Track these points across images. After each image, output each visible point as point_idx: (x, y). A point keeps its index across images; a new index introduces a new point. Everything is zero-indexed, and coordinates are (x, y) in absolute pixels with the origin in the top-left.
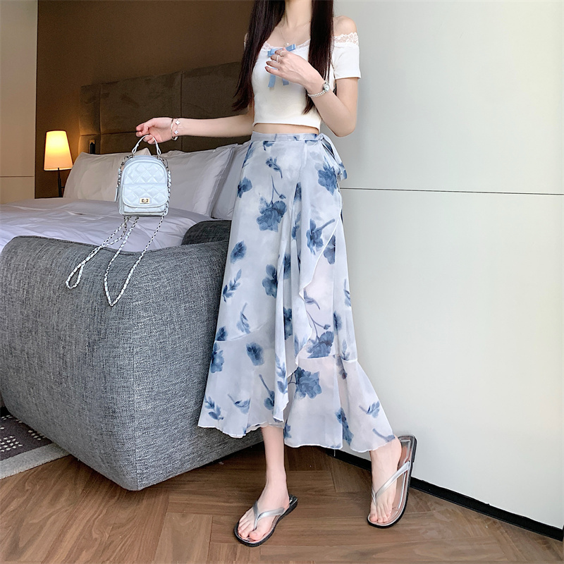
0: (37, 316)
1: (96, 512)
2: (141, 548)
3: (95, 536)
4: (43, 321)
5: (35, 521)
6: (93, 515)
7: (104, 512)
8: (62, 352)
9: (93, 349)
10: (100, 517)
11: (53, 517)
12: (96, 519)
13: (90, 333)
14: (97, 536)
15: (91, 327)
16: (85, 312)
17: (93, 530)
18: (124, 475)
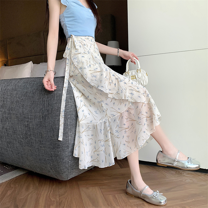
2: (76, 202)
3: (53, 200)
6: (48, 192)
7: (52, 191)
10: (52, 192)
11: (30, 195)
17: (51, 198)
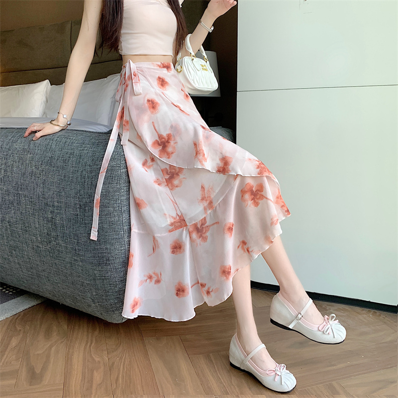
0: (19, 189)
1: (87, 341)
4: (26, 193)
5: (40, 352)
6: (87, 344)
7: (94, 341)
8: (50, 216)
9: (85, 210)
10: (93, 344)
12: (90, 346)
13: (81, 197)
14: (98, 359)
15: (82, 192)
16: (75, 180)
17: (93, 355)
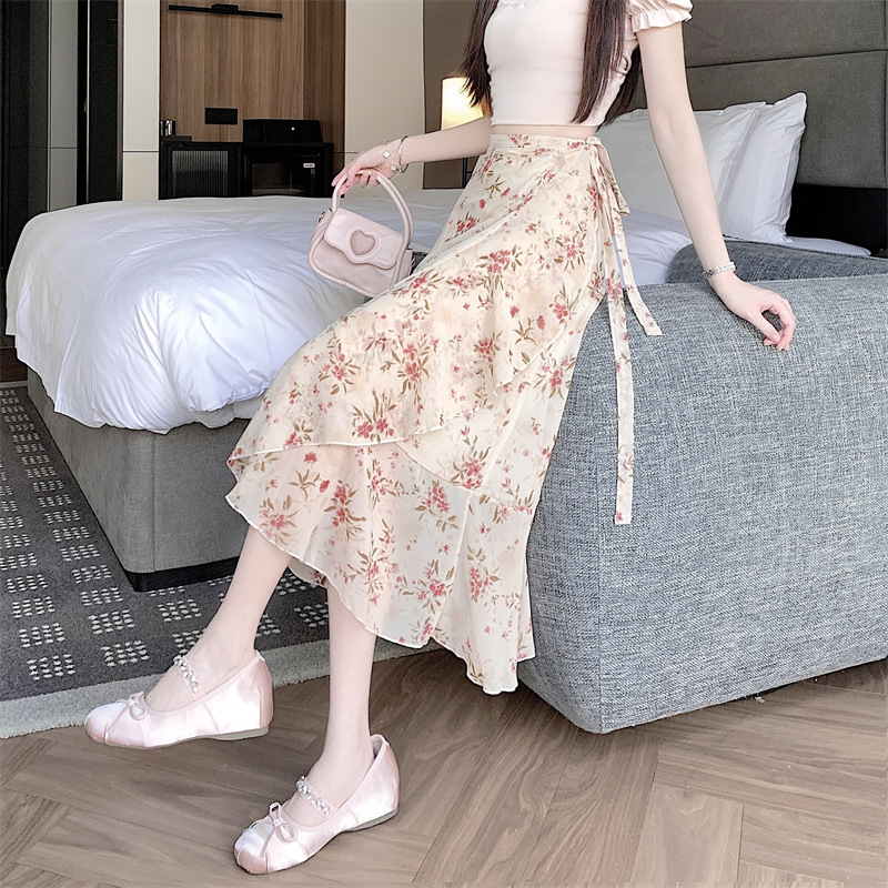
1: (525, 759)
5: (424, 757)
12: (525, 772)
14: (528, 807)
18: (576, 703)
